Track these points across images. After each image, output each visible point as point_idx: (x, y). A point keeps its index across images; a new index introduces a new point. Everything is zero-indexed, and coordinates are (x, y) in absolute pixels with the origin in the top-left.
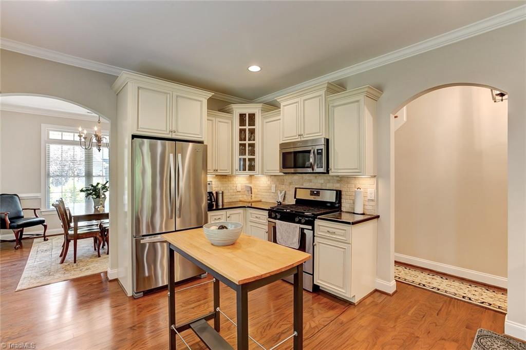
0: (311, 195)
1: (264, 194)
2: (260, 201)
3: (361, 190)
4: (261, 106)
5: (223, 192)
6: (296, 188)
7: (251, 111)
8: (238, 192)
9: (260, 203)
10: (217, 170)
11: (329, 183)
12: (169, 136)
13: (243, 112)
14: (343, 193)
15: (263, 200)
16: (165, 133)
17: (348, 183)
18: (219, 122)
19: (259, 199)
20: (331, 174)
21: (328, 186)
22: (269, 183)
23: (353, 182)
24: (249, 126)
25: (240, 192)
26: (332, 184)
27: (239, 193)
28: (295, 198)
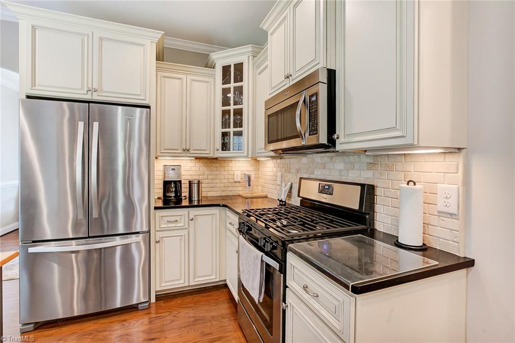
0: (320, 192)
1: (270, 186)
2: (266, 197)
3: (418, 186)
4: (250, 49)
5: (199, 181)
6: (301, 178)
7: (238, 60)
8: (235, 182)
9: (266, 199)
10: (188, 150)
11: (353, 169)
12: (88, 97)
13: (226, 62)
14: (378, 192)
15: (268, 196)
16: (82, 92)
17: (390, 168)
18: (193, 80)
19: (264, 194)
20: (339, 147)
21: (350, 175)
22: (275, 169)
23: (399, 166)
24: (234, 83)
25: (239, 182)
26: (358, 172)
27: (237, 184)
28: (299, 196)
